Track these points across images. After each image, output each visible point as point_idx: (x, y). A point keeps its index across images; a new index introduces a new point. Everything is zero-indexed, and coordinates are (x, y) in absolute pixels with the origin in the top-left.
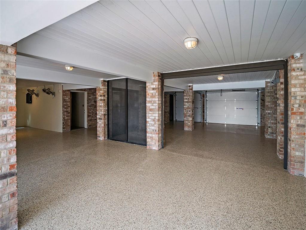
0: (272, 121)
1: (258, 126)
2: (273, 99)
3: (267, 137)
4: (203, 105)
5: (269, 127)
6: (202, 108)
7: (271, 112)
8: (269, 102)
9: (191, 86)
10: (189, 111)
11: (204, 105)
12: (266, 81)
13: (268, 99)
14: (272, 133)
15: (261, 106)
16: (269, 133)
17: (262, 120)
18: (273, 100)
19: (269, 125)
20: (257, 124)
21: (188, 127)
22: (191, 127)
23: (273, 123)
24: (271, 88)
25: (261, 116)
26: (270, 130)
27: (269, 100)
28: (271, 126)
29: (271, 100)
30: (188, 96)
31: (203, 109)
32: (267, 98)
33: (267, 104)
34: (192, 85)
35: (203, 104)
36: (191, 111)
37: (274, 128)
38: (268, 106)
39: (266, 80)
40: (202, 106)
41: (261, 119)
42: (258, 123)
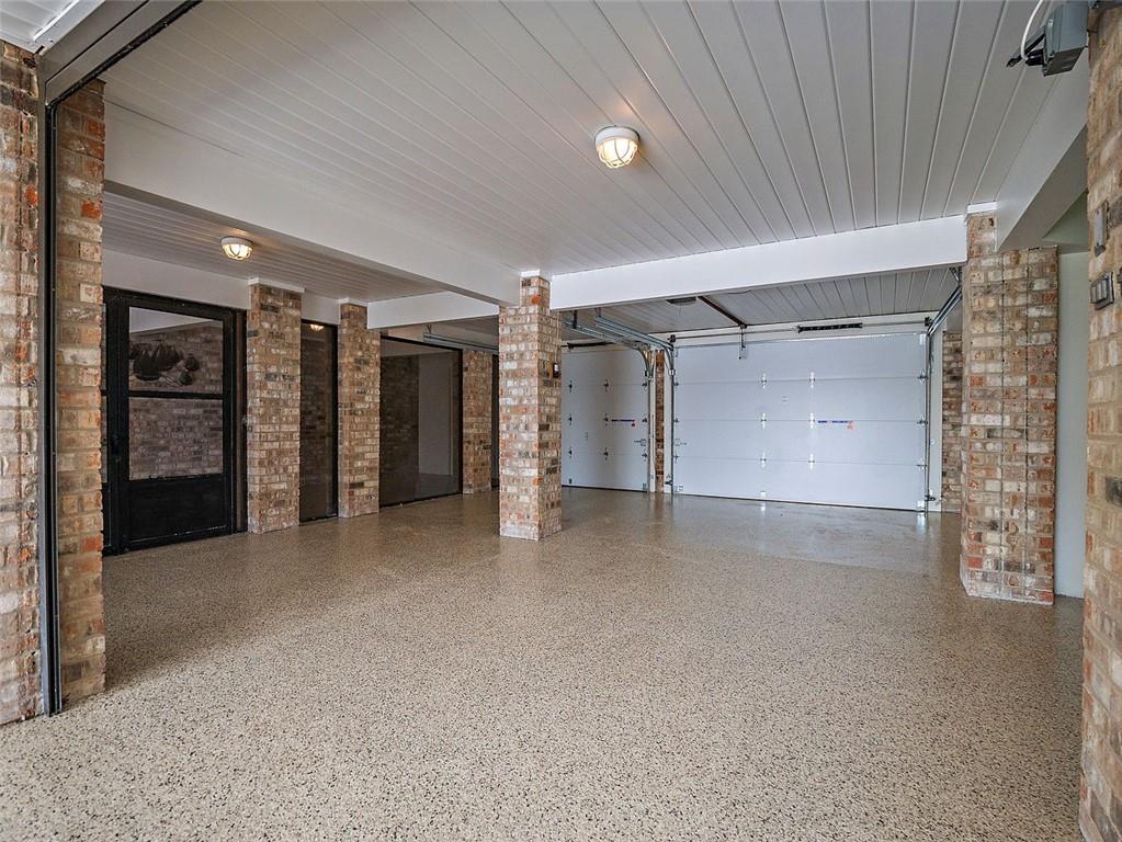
0: (1010, 487)
1: (926, 512)
2: (1015, 336)
3: (977, 587)
4: (660, 408)
5: (993, 526)
6: (653, 420)
7: (1007, 422)
8: (990, 355)
9: (535, 282)
10: (522, 426)
11: (662, 408)
12: (970, 217)
13: (986, 334)
14: (1008, 567)
15: (947, 406)
16: (988, 566)
17: (951, 481)
18: (1021, 342)
19: (988, 511)
20: (922, 504)
21: (520, 516)
22: (535, 517)
23: (1015, 499)
24: (1006, 260)
25: (945, 461)
26: (995, 546)
27: (991, 342)
28: (1007, 515)
29: (1008, 339)
30: (517, 342)
31: (657, 424)
32: (978, 328)
33: (977, 369)
34: (536, 273)
35: (657, 402)
36: (535, 427)
37: (1022, 530)
38: (979, 381)
39: (972, 209)
40: (653, 412)
41: (944, 474)
42: (929, 498)
